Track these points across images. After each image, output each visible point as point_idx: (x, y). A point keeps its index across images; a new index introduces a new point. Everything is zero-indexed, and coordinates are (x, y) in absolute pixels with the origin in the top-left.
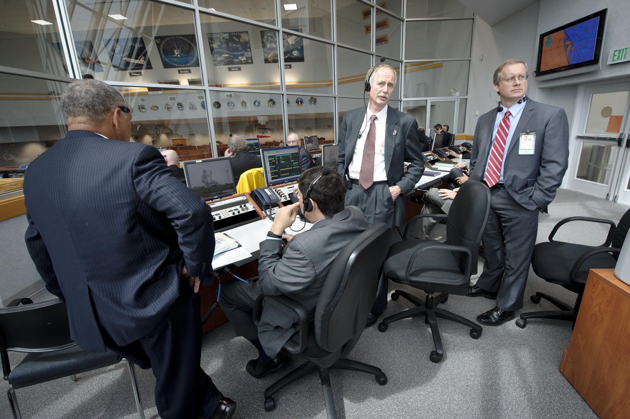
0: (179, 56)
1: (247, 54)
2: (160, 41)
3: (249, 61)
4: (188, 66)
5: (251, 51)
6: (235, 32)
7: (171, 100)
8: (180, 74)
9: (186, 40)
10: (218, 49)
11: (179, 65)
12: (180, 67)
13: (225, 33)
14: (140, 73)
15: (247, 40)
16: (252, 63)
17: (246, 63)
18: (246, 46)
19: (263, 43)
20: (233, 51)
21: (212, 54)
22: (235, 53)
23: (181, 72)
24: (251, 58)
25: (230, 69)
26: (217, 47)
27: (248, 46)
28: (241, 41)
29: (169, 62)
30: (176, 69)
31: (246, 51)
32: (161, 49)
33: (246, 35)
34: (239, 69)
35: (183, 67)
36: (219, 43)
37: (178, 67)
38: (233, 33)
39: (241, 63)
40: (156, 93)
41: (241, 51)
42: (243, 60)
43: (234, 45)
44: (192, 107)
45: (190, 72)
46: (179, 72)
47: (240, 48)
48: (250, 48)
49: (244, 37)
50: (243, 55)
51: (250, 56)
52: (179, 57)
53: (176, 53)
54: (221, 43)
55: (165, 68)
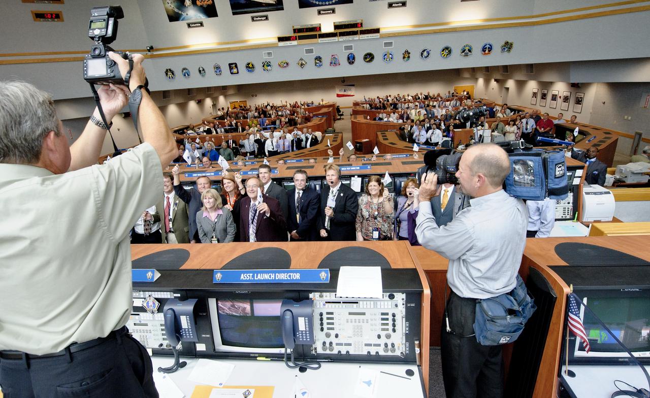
4: (333, 4)
7: (306, 53)
8: (321, 16)
11: (320, 3)
12: (322, 5)
30: (316, 9)
35: (326, 5)
37: (319, 5)
40: (288, 43)
44: (334, 62)
45: (333, 11)
46: (319, 13)
55: (300, 8)
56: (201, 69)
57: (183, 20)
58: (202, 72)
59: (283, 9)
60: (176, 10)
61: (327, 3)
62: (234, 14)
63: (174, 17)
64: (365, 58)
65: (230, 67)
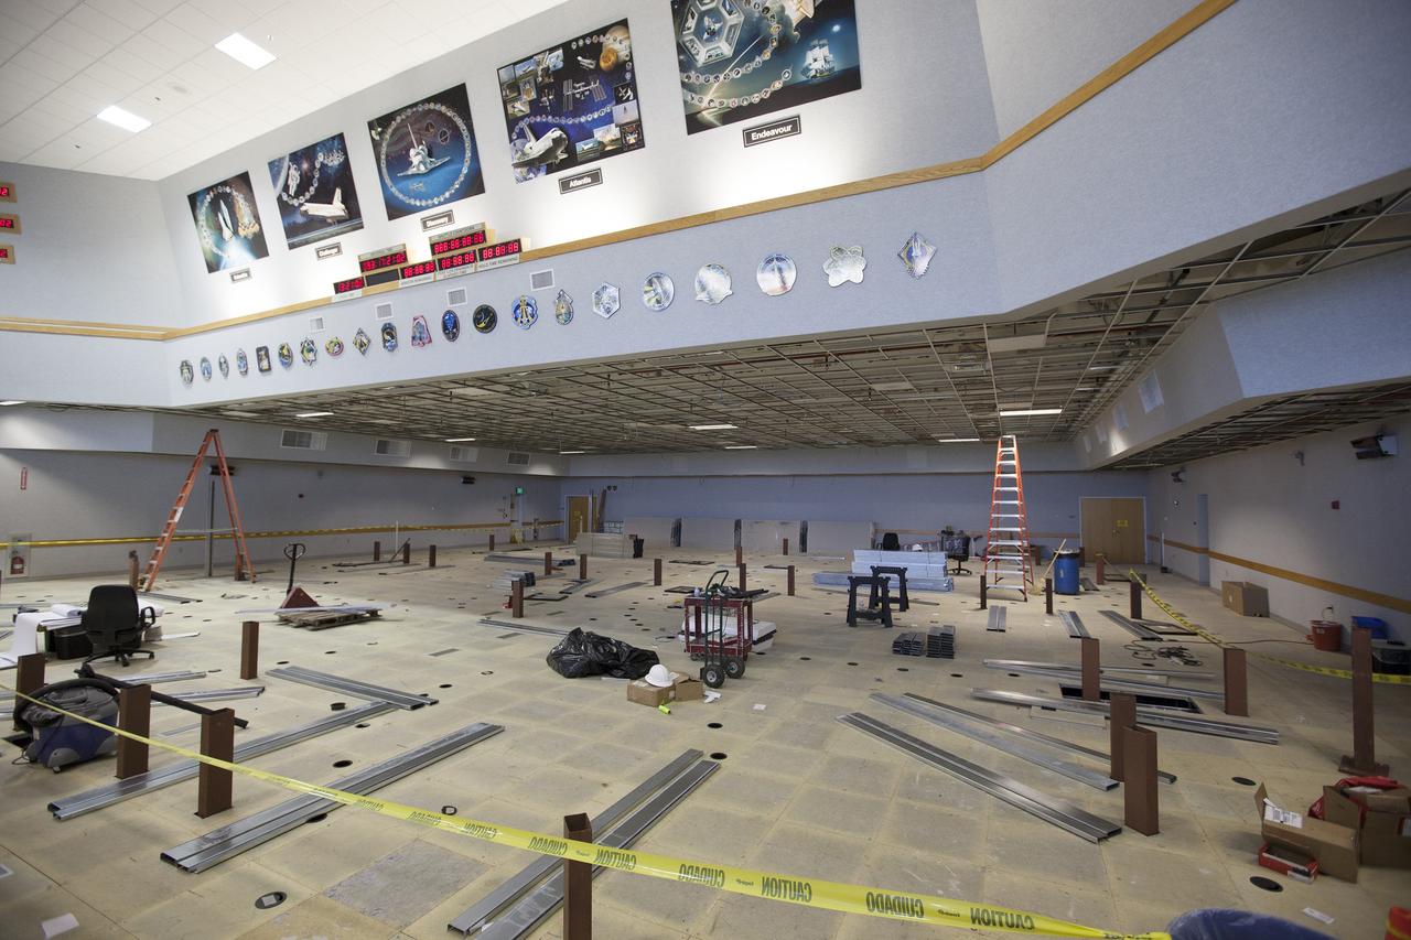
0: (422, 168)
1: (624, 113)
2: (380, 134)
3: (632, 138)
5: (636, 97)
6: (584, 37)
9: (443, 109)
10: (528, 116)
11: (424, 203)
12: (427, 207)
13: (552, 50)
14: (338, 246)
15: (623, 54)
16: (640, 144)
17: (621, 147)
18: (620, 80)
19: (681, 49)
20: (576, 114)
21: (511, 140)
22: (583, 119)
23: (429, 224)
24: (637, 126)
25: (565, 186)
26: (526, 109)
27: (628, 76)
28: (602, 64)
29: (401, 196)
31: (619, 101)
32: (383, 157)
33: (619, 34)
34: (596, 177)
35: (434, 206)
36: (533, 95)
37: (421, 209)
38: (576, 40)
39: (602, 153)
40: (347, 295)
41: (603, 104)
42: (607, 139)
43: (581, 88)
45: (451, 218)
46: (427, 226)
47: (600, 96)
48: (633, 85)
49: (615, 45)
50: (608, 120)
51: (632, 116)
52: (424, 175)
53: (415, 160)
54: (540, 90)
55: (390, 219)
56: (222, 360)
57: (224, 268)
58: (224, 366)
59: (362, 227)
60: (215, 250)
61: (436, 201)
62: (292, 246)
63: (213, 266)
64: (477, 321)
65: (258, 355)
